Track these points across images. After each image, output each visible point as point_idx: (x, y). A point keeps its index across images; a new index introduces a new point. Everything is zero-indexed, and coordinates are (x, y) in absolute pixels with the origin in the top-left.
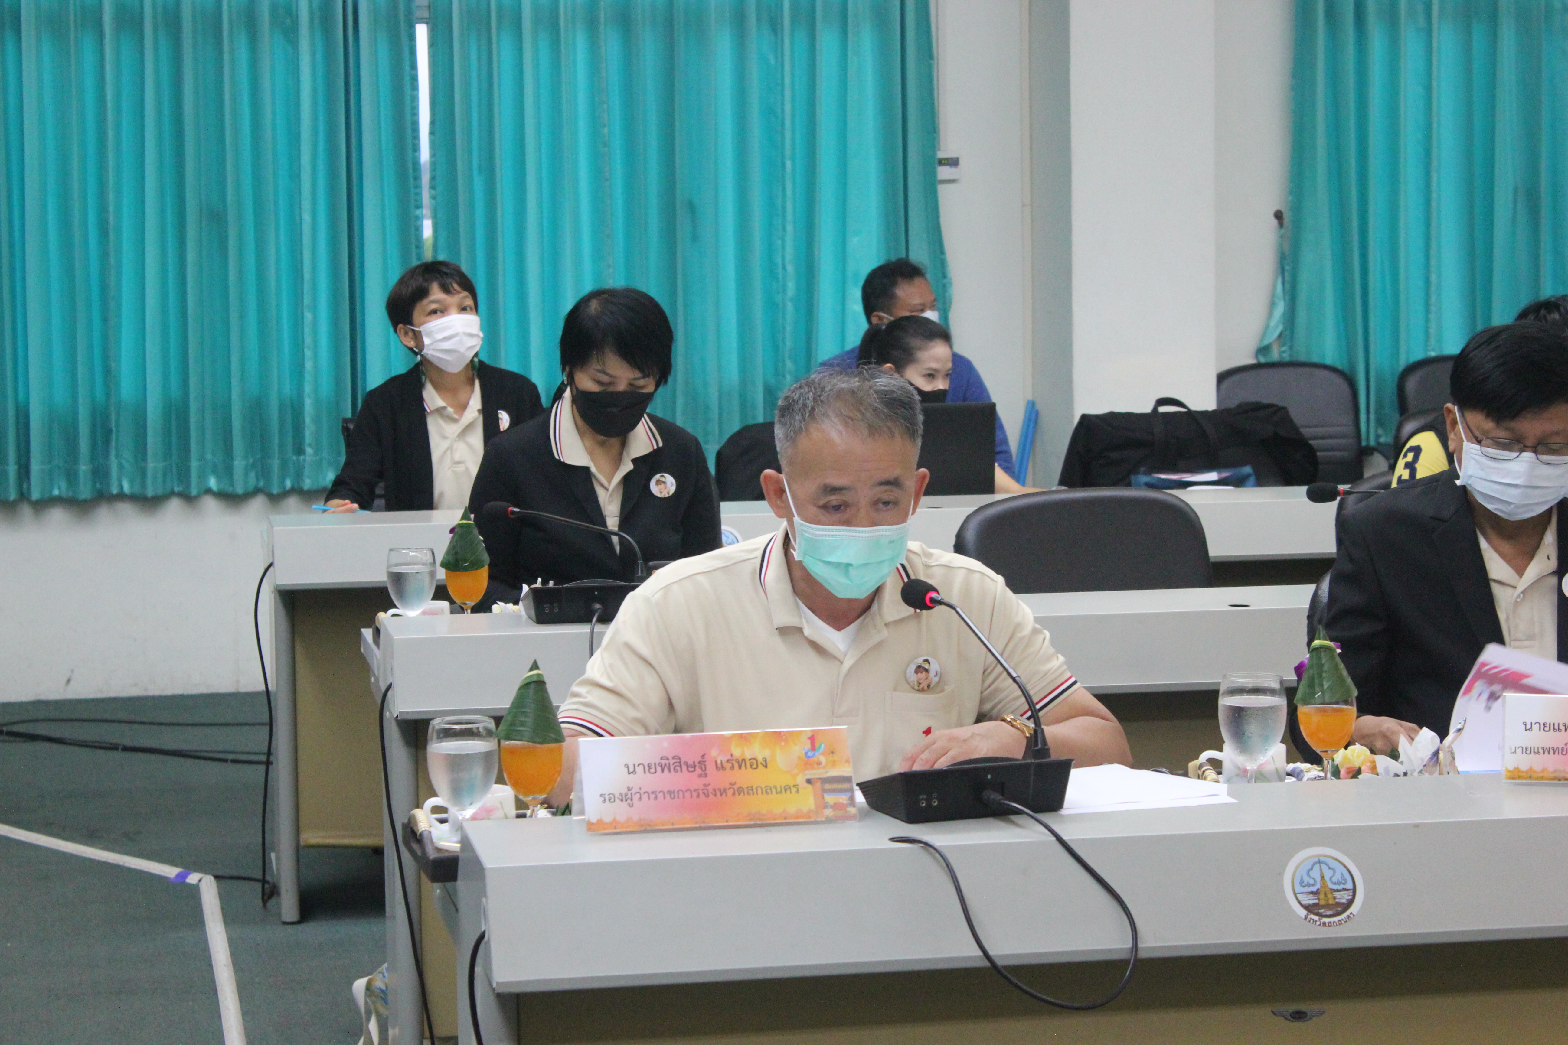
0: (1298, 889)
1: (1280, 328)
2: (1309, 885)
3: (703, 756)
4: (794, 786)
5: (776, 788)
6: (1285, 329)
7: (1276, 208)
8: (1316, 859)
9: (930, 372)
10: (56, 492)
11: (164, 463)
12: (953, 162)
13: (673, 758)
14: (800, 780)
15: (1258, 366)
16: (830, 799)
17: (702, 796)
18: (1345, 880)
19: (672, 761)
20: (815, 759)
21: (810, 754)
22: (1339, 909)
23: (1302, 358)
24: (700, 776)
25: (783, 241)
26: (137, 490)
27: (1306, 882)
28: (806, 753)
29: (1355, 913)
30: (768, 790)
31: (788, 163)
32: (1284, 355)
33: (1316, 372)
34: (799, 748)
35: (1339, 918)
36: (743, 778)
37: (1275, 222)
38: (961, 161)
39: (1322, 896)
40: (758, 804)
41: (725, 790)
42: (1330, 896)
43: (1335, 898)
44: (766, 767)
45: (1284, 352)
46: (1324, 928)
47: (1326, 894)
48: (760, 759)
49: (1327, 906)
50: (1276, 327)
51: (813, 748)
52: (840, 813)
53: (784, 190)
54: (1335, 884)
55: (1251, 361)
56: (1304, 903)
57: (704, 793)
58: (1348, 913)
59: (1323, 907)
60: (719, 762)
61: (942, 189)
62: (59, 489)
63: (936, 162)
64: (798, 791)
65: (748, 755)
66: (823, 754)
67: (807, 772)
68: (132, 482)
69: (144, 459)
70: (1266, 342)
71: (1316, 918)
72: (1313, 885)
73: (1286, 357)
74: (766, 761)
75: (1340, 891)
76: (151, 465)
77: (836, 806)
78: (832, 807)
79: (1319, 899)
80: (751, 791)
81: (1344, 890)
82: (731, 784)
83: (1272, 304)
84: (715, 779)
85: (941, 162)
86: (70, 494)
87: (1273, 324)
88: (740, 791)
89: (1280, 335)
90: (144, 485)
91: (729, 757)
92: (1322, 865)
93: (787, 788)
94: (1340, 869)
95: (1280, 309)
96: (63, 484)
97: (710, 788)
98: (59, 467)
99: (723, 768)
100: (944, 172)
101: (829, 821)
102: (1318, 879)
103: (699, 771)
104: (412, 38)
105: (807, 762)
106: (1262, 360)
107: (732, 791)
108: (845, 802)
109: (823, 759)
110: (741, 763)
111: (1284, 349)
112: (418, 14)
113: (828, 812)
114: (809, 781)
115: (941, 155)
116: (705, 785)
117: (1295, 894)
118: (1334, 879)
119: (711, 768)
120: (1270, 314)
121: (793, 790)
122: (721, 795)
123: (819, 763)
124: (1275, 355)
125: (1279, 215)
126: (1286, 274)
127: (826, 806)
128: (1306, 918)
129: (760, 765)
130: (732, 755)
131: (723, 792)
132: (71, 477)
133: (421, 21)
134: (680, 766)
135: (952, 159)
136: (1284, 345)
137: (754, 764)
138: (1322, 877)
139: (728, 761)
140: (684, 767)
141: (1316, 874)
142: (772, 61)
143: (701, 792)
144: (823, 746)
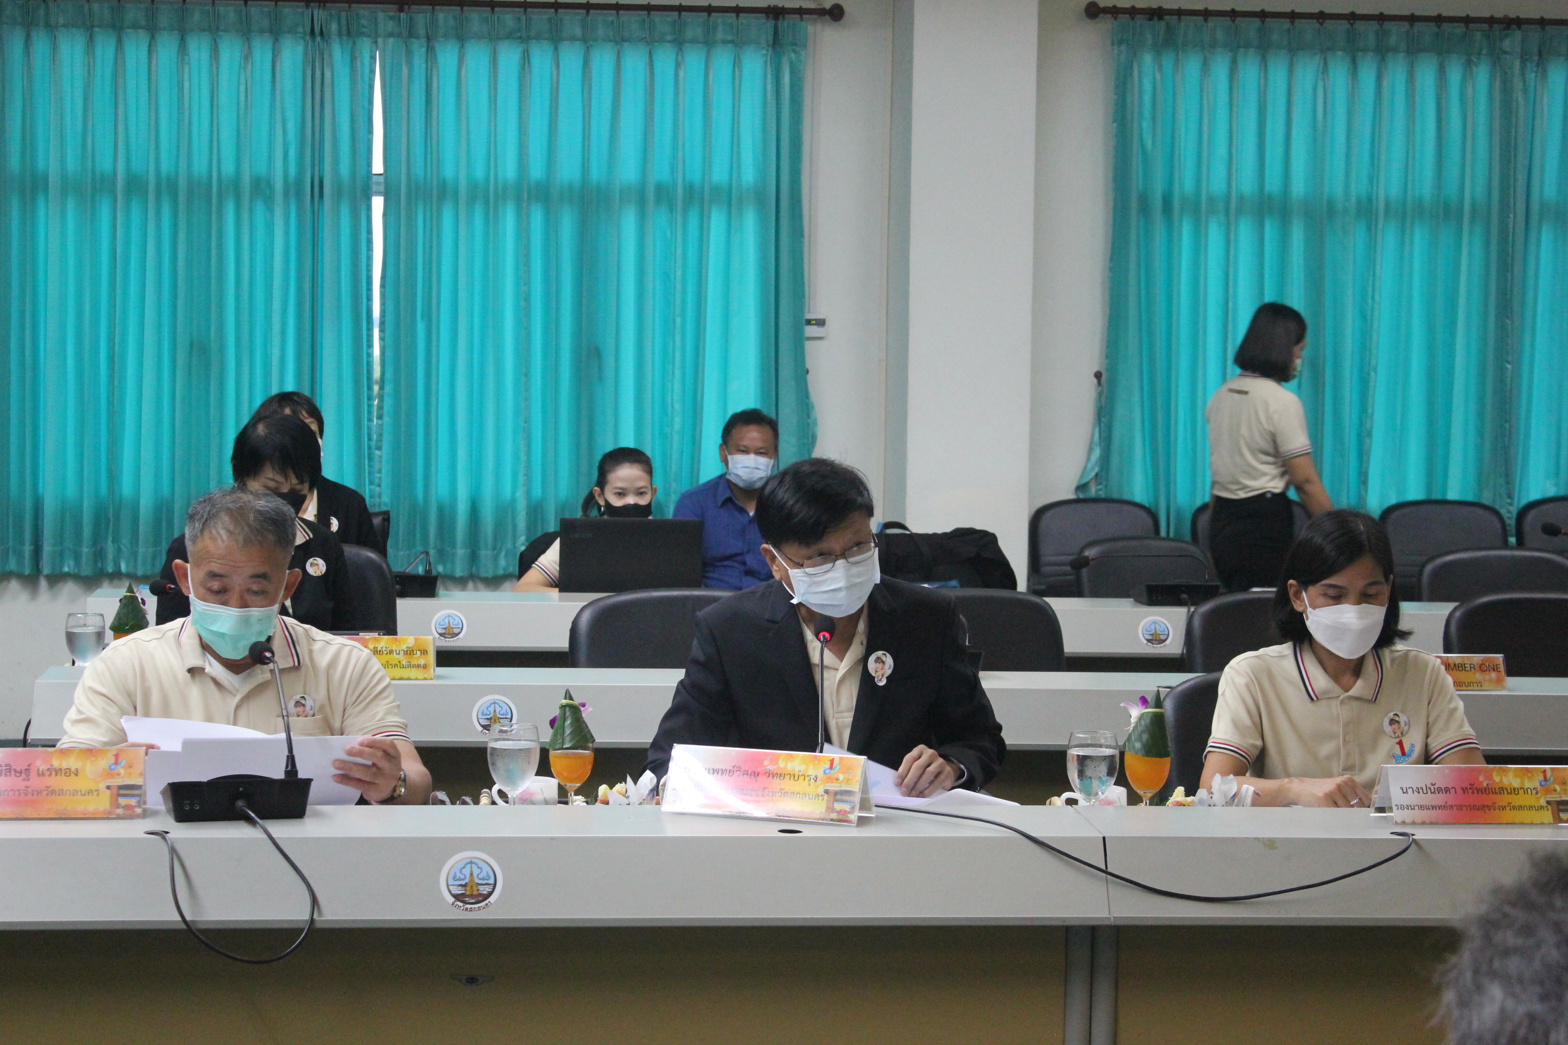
0: (451, 882)
1: (1097, 470)
2: (460, 879)
3: (29, 765)
4: (96, 791)
5: (81, 791)
6: (1102, 470)
7: (1096, 369)
8: (469, 860)
9: (619, 491)
10: (66, 569)
11: (154, 549)
12: (821, 323)
13: (6, 766)
14: (102, 786)
15: (1077, 501)
16: (122, 801)
17: (23, 795)
18: (489, 877)
19: (4, 768)
20: (116, 771)
21: (113, 767)
22: (481, 899)
23: (1115, 496)
24: (24, 780)
25: (673, 384)
26: (131, 570)
27: (457, 877)
28: (110, 766)
29: (492, 902)
30: (75, 793)
31: (678, 321)
32: (1100, 493)
33: (1126, 508)
34: (105, 762)
35: (479, 905)
36: (56, 782)
37: (1095, 381)
38: (827, 322)
39: (468, 888)
40: (64, 804)
41: (41, 792)
42: (475, 888)
43: (478, 890)
44: (77, 775)
45: (1100, 490)
46: (466, 912)
47: (472, 887)
48: (73, 769)
49: (471, 896)
50: (1093, 468)
51: (116, 763)
52: (129, 812)
53: (674, 343)
54: (480, 879)
55: (1071, 496)
56: (453, 892)
57: (24, 793)
58: (486, 902)
59: (468, 896)
60: (41, 770)
61: (808, 345)
62: (69, 566)
63: (804, 322)
64: (98, 795)
65: (64, 765)
66: (123, 767)
67: (108, 781)
68: (127, 563)
69: (137, 545)
70: (1085, 480)
71: (461, 904)
72: (463, 880)
73: (1102, 494)
74: (77, 771)
75: (484, 885)
76: (141, 550)
77: (127, 807)
78: (123, 807)
79: (466, 890)
80: (61, 792)
81: (487, 884)
82: (47, 787)
83: (1090, 450)
84: (36, 782)
85: (809, 322)
86: (76, 571)
87: (1089, 466)
88: (53, 792)
89: (1097, 475)
90: (135, 567)
91: (49, 767)
92: (473, 865)
93: (90, 792)
94: (486, 869)
95: (1097, 453)
96: (72, 563)
97: (30, 790)
98: (69, 549)
99: (43, 775)
100: (811, 331)
101: (119, 818)
102: (468, 875)
103: (24, 776)
104: (369, 208)
105: (110, 773)
106: (1081, 496)
107: (46, 792)
108: (134, 804)
109: (122, 771)
110: (58, 771)
111: (1099, 487)
112: (374, 188)
113: (120, 811)
114: (108, 787)
115: (809, 316)
116: (27, 787)
117: (448, 886)
118: (481, 876)
119: (33, 773)
120: (1088, 459)
121: (95, 793)
122: (38, 794)
123: (119, 774)
124: (1093, 492)
125: (1098, 375)
126: (1102, 425)
127: (118, 806)
128: (453, 904)
129: (72, 774)
130: (52, 765)
131: (39, 793)
132: (77, 556)
133: (378, 193)
134: (10, 772)
135: (820, 320)
136: (1100, 484)
137: (68, 772)
138: (471, 874)
139: (48, 770)
140: (13, 773)
141: (467, 872)
142: (669, 235)
143: (22, 792)
144: (124, 762)
